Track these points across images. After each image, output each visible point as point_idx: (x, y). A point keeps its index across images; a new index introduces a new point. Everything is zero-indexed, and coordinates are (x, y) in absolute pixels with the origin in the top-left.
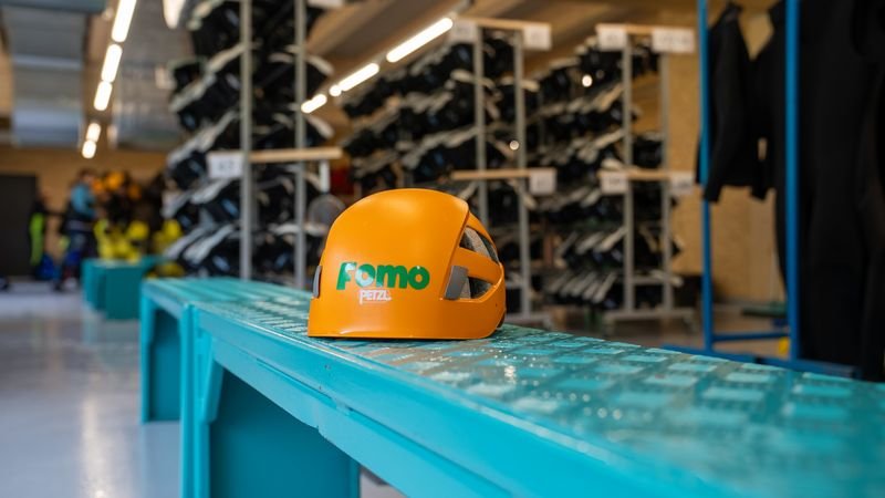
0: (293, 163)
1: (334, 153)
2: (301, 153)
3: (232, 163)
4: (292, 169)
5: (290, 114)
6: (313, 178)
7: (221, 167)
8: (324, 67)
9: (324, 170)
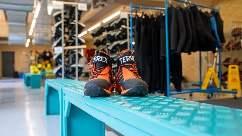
0: (75, 49)
1: (85, 46)
2: (77, 47)
3: (60, 50)
4: (75, 51)
5: (75, 37)
6: (80, 53)
7: (58, 50)
8: (83, 25)
9: (82, 51)
